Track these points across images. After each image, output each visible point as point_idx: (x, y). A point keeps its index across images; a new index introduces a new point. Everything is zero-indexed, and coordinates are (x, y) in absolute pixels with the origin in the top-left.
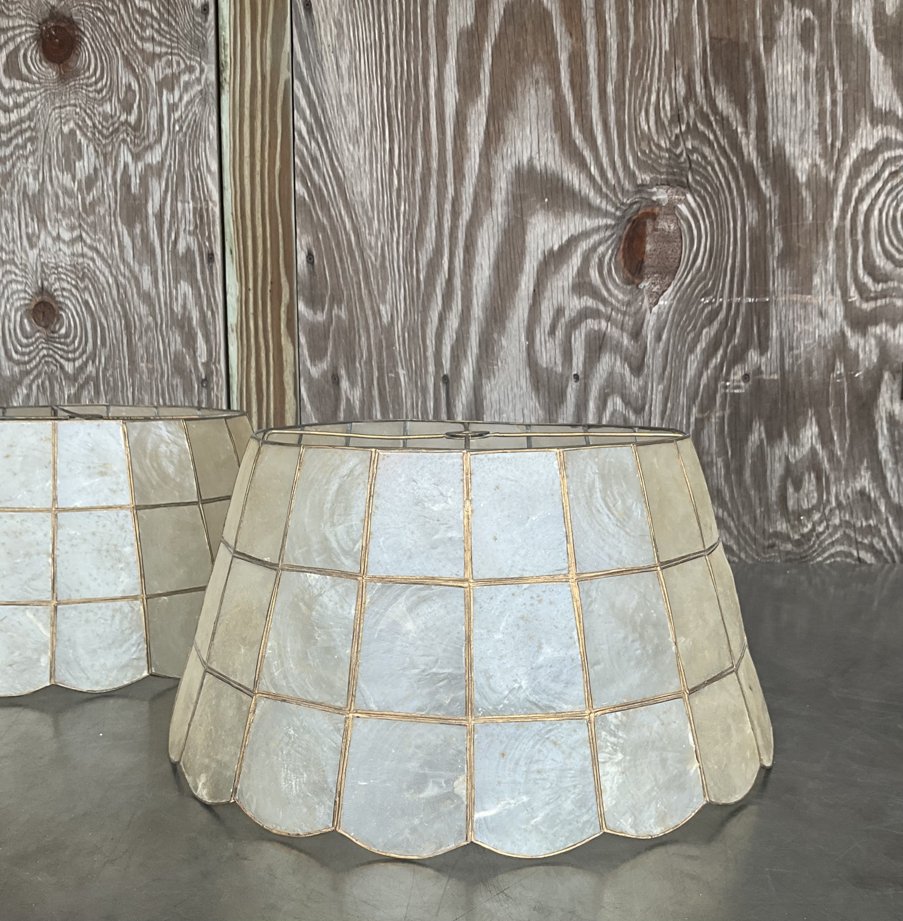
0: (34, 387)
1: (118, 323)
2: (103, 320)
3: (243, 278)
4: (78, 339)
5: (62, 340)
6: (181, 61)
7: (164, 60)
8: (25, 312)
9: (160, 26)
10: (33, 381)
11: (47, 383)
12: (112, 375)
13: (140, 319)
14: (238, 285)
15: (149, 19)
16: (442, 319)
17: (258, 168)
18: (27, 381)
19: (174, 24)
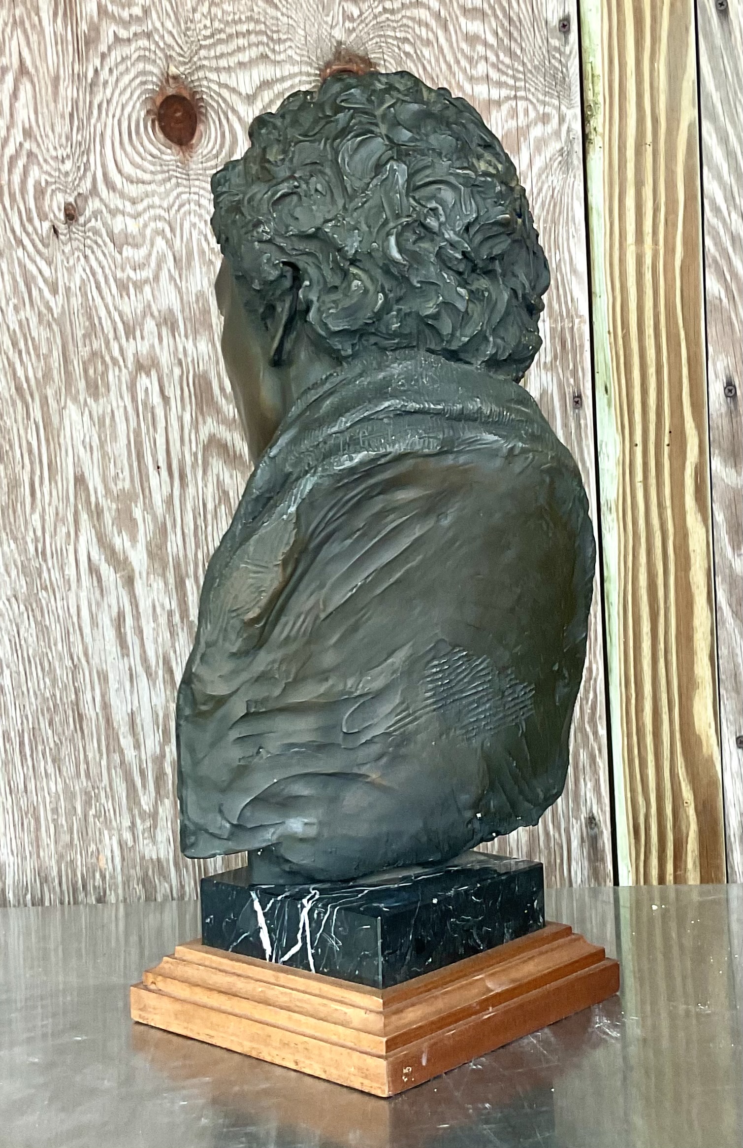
3: (626, 427)
6: (530, 107)
7: (505, 107)
9: (498, 56)
14: (619, 438)
15: (480, 49)
17: (648, 261)
19: (519, 52)
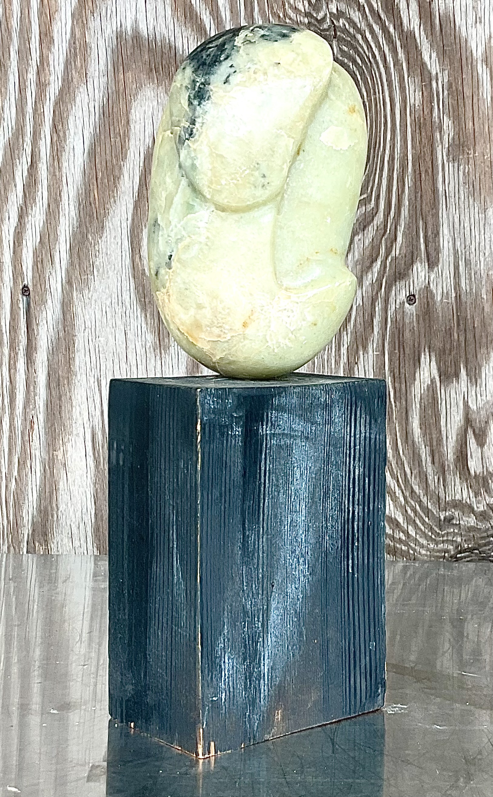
16: (22, 215)
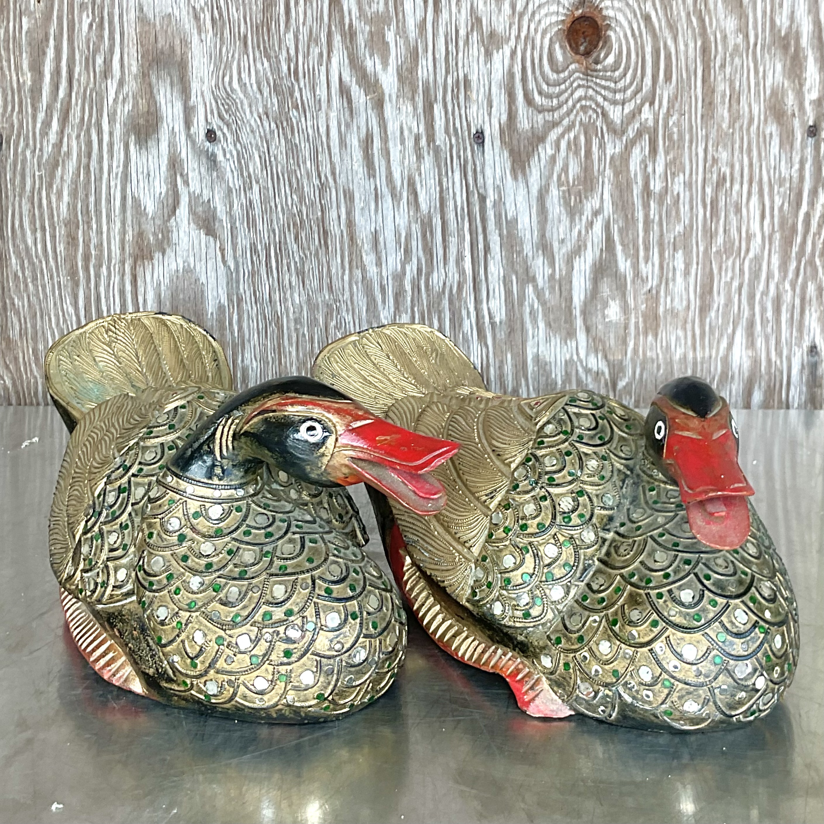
0: (563, 144)
1: (691, 45)
2: (670, 43)
4: (631, 71)
5: (609, 74)
8: (556, 33)
10: (562, 135)
11: (582, 138)
12: (678, 124)
13: (725, 38)
18: (553, 135)
